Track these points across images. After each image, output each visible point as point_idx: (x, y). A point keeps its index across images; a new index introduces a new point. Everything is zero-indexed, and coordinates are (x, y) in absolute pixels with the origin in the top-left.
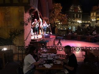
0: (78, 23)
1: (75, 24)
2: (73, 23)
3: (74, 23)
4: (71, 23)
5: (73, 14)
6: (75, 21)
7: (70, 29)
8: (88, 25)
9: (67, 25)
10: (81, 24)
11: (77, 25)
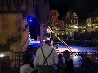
0: (75, 29)
1: (72, 29)
2: (69, 29)
5: (70, 20)
6: (72, 27)
7: (67, 34)
8: (84, 30)
9: (64, 31)
10: (77, 30)
11: (74, 30)
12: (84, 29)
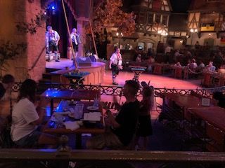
0: (160, 36)
1: (153, 37)
2: (147, 36)
3: (150, 35)
4: (145, 35)
5: (151, 13)
6: (153, 30)
7: (140, 48)
8: (181, 42)
9: (135, 39)
10: (165, 39)
11: (157, 39)
12: (181, 38)
